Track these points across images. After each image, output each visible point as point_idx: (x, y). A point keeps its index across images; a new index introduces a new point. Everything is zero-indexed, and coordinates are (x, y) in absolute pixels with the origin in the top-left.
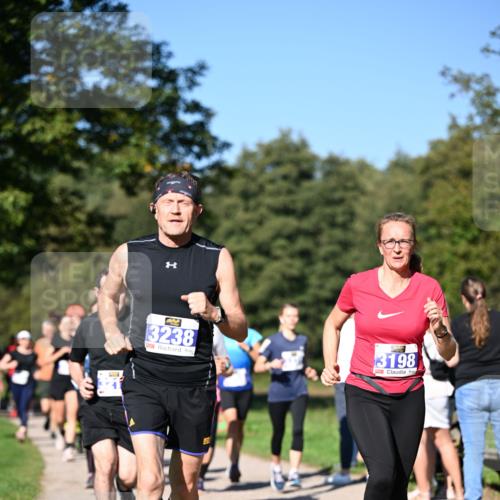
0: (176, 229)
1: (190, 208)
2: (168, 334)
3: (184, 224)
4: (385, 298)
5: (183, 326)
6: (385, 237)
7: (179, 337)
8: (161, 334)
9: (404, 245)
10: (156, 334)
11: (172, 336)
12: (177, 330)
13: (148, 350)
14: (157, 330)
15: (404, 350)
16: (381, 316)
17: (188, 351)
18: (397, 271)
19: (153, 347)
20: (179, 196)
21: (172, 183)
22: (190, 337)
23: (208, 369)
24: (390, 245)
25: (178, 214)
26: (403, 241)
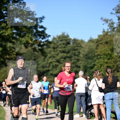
9: (70, 67)
18: (68, 72)
20: (22, 60)
24: (67, 67)
25: (22, 63)
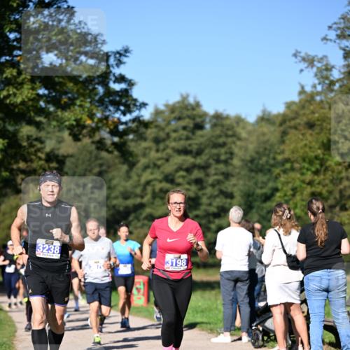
0: (51, 199)
1: (58, 188)
2: (47, 248)
3: (55, 196)
4: (171, 231)
5: (54, 244)
6: (170, 202)
7: (52, 249)
8: (44, 248)
9: (182, 205)
10: (41, 248)
11: (49, 249)
12: (51, 246)
13: (38, 256)
14: (42, 246)
15: (180, 257)
16: (169, 240)
17: (57, 256)
19: (40, 254)
21: (49, 176)
22: (58, 249)
23: (66, 264)
24: (174, 205)
25: (52, 192)
26: (181, 203)
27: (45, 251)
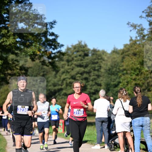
2: (22, 110)
4: (75, 99)
6: (75, 87)
9: (79, 88)
11: (23, 110)
12: (24, 109)
14: (20, 109)
16: (74, 103)
19: (19, 112)
20: (23, 81)
24: (76, 88)
27: (21, 111)
